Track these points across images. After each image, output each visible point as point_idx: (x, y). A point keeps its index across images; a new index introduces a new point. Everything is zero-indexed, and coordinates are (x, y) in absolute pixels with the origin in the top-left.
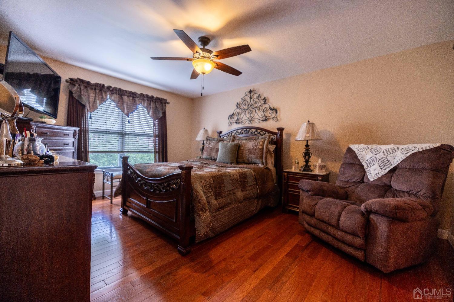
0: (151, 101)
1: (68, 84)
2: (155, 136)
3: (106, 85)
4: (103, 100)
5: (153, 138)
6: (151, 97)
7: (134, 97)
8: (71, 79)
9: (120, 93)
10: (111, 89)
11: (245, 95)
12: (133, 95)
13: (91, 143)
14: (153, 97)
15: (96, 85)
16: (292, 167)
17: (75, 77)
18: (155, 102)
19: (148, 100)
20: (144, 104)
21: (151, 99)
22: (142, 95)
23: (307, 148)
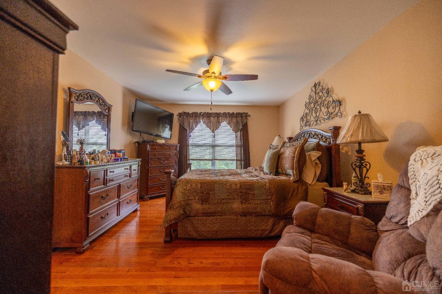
0: (232, 117)
1: (178, 117)
2: (237, 146)
3: (199, 112)
4: (197, 123)
5: (235, 148)
6: (232, 114)
7: (218, 117)
8: (179, 113)
9: (208, 116)
10: (202, 114)
11: (311, 91)
12: (218, 115)
13: (191, 155)
14: (233, 113)
15: (193, 113)
16: (343, 184)
17: (181, 112)
18: (236, 117)
19: (229, 117)
20: (227, 120)
21: (232, 115)
22: (225, 114)
23: (361, 155)
